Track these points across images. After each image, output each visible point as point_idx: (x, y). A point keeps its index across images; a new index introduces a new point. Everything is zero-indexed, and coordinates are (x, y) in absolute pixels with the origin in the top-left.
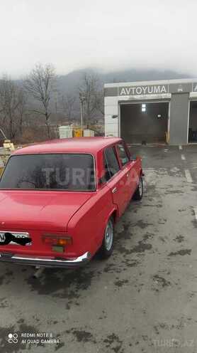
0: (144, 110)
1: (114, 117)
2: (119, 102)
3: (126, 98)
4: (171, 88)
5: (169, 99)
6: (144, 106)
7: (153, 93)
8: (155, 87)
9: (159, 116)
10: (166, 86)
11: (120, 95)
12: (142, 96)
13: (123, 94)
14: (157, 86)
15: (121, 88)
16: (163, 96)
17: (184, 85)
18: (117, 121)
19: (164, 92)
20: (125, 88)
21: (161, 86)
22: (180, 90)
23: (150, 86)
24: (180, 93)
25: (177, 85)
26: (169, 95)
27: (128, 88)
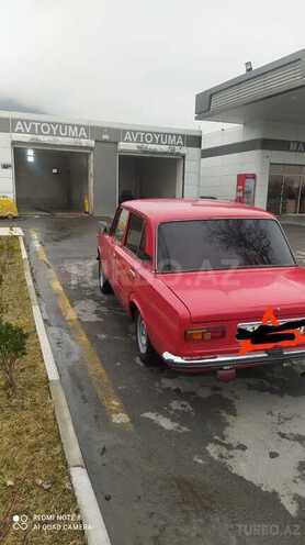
0: (31, 159)
1: (5, 167)
2: (13, 143)
3: (25, 138)
4: (94, 131)
5: (91, 149)
6: (30, 152)
8: (70, 128)
9: (55, 171)
11: (13, 132)
12: (51, 138)
13: (19, 132)
15: (15, 121)
16: (84, 142)
17: (111, 131)
22: (105, 137)
24: (105, 142)
26: (92, 143)
27: (28, 122)
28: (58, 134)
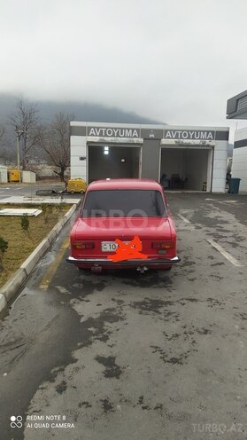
0: (106, 153)
1: (82, 159)
2: (88, 143)
3: (96, 139)
4: (143, 133)
5: (141, 144)
7: (124, 136)
8: (127, 131)
9: (123, 160)
10: (138, 130)
11: (88, 135)
12: (113, 138)
13: (92, 135)
14: (129, 129)
15: (89, 128)
16: (135, 140)
17: (156, 131)
18: (85, 163)
19: (135, 137)
20: (94, 128)
21: (133, 130)
22: (152, 136)
23: (122, 129)
24: (152, 139)
25: (149, 131)
26: (141, 140)
28: (118, 136)
